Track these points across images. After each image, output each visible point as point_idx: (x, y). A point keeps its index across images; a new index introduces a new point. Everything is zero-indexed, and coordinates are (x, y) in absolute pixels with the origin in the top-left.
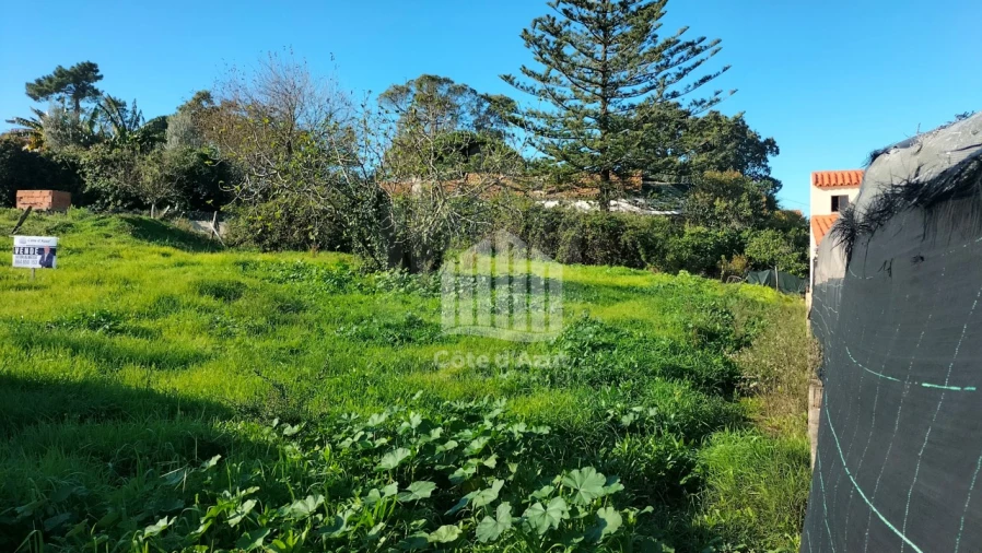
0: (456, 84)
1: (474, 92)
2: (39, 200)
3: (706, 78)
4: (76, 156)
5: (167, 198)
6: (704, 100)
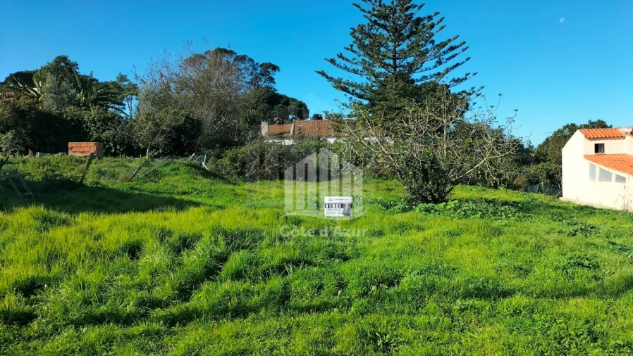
0: (238, 54)
1: (251, 60)
2: (87, 149)
3: (457, 65)
4: (80, 114)
5: (156, 145)
6: (459, 79)
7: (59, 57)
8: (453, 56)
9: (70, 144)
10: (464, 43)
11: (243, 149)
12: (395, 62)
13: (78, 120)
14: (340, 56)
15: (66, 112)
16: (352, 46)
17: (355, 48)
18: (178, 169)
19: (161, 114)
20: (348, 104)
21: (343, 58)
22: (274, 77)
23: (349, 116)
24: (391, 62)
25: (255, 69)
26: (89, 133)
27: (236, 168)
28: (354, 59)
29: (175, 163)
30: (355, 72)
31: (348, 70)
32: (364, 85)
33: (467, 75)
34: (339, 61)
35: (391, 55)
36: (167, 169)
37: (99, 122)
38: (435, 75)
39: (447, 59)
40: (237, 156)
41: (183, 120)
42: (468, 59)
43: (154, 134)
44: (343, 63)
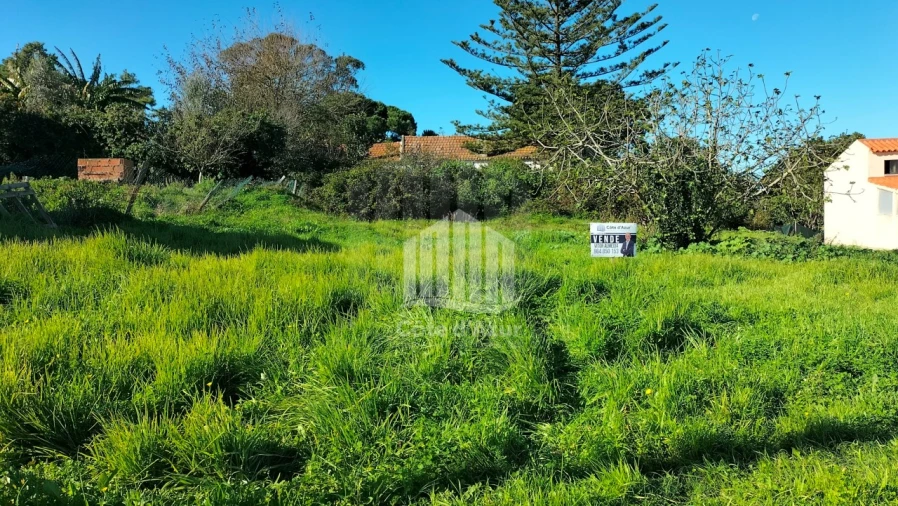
0: (301, 44)
1: (322, 52)
2: (108, 170)
3: (650, 52)
4: (88, 118)
5: (212, 166)
6: (654, 72)
7: (31, 45)
8: (645, 38)
9: (81, 163)
10: (660, 18)
11: (354, 171)
12: (559, 47)
13: (85, 126)
14: (476, 38)
15: (65, 115)
16: (493, 22)
17: (498, 26)
18: (268, 198)
19: (219, 117)
20: (485, 112)
21: (479, 41)
22: (356, 77)
23: (491, 129)
24: (552, 46)
25: (326, 65)
26: (103, 147)
27: (345, 200)
28: (496, 43)
29: (260, 190)
30: (498, 62)
31: (488, 59)
32: (513, 81)
33: (666, 65)
34: (473, 45)
35: (552, 34)
36: (250, 198)
37: (120, 129)
38: (617, 66)
39: (635, 43)
40: (345, 182)
41: (256, 126)
42: (665, 43)
43: (212, 148)
44: (480, 48)
